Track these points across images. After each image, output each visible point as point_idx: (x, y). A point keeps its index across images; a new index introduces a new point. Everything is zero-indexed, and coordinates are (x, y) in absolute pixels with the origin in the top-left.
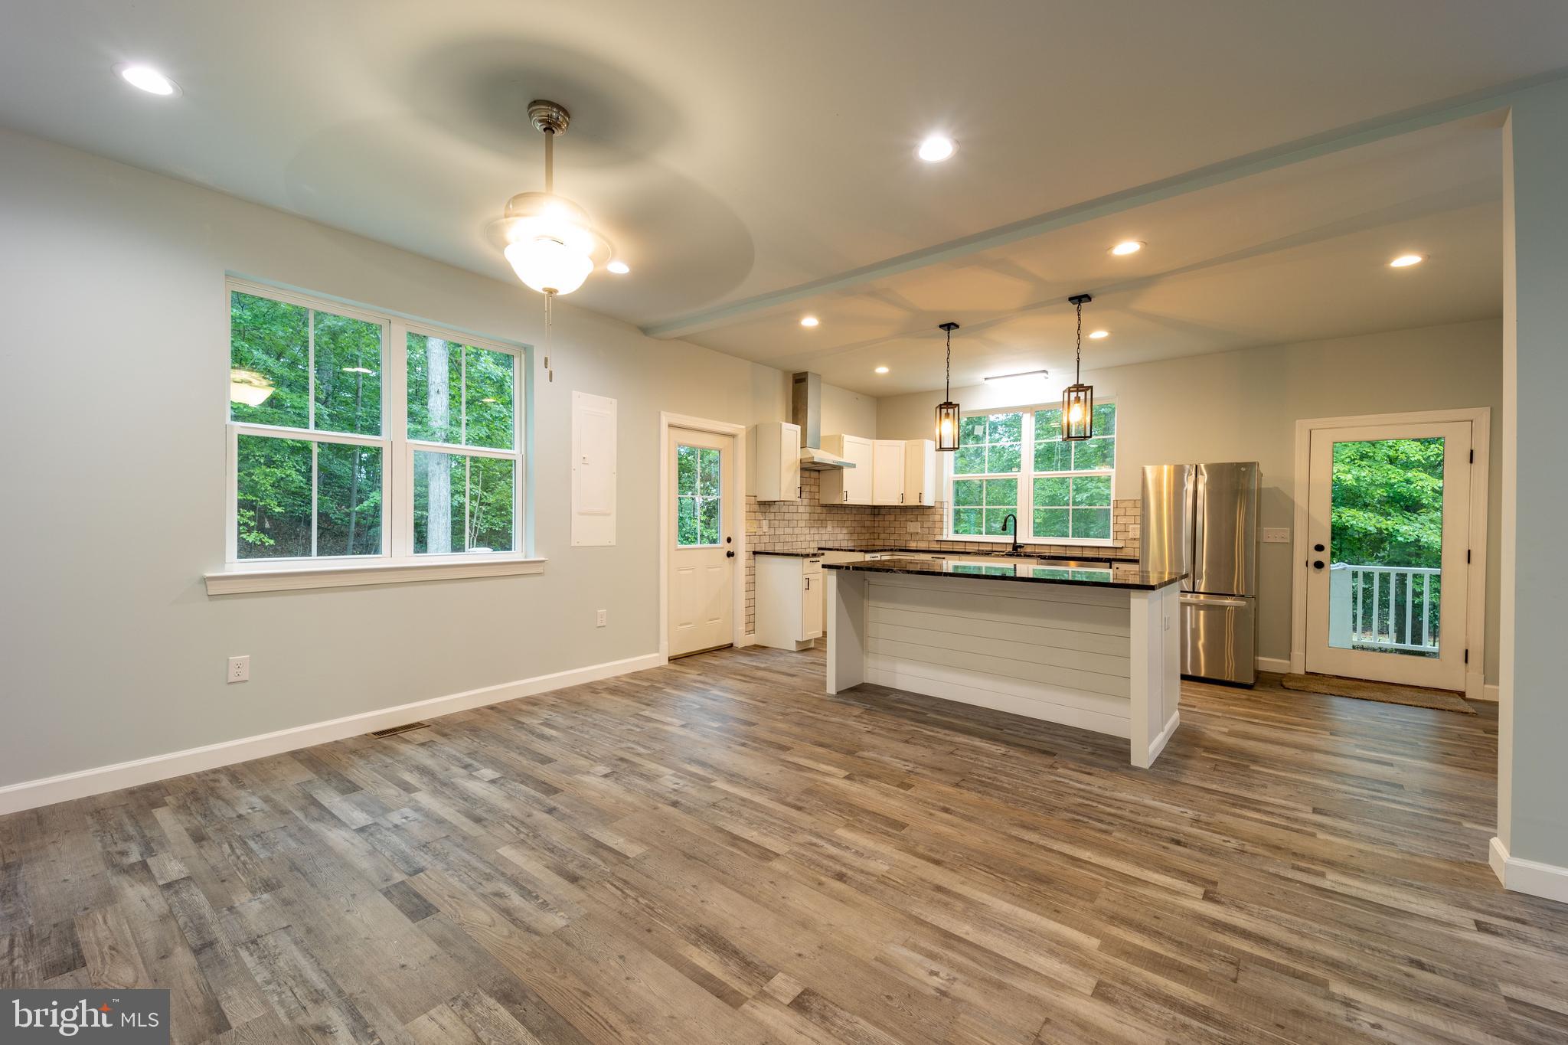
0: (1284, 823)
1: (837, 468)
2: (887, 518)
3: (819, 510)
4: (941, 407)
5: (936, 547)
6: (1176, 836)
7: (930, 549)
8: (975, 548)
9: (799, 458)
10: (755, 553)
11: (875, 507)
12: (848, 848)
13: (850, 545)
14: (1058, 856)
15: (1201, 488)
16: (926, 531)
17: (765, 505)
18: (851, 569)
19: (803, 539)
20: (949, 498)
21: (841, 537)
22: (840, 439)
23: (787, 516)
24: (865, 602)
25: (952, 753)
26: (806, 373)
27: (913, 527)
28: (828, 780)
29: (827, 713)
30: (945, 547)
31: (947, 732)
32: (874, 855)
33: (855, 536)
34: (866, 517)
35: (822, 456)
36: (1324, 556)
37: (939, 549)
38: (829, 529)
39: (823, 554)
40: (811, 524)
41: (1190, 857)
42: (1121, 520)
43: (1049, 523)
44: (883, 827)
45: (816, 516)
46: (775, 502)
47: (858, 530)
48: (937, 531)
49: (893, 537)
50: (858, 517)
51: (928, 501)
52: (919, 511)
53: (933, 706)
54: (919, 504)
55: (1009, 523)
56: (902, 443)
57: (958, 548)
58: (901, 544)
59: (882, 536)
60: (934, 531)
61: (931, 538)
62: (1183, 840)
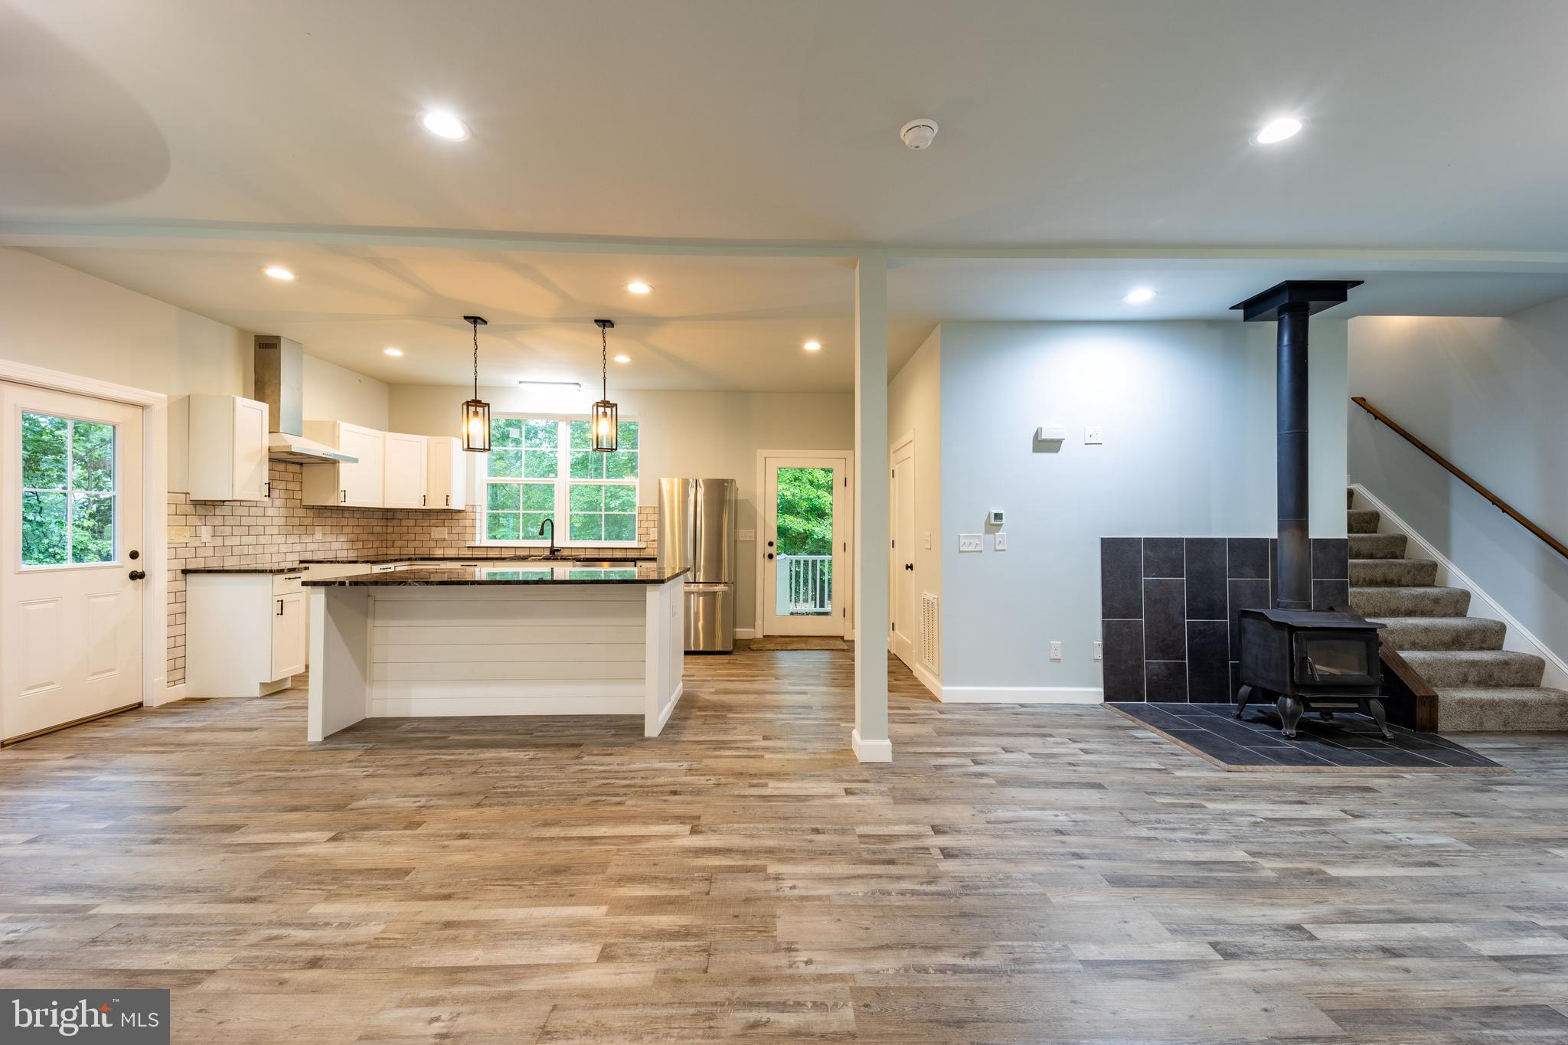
0: (745, 753)
1: (331, 463)
2: (404, 523)
3: (301, 512)
4: (468, 404)
5: (468, 554)
6: (673, 788)
7: (460, 556)
8: (512, 553)
9: (266, 444)
10: (185, 572)
11: (388, 510)
12: (327, 924)
13: (352, 555)
14: (577, 842)
15: (700, 498)
16: (455, 537)
17: (206, 507)
18: (347, 584)
19: (274, 549)
20: (482, 501)
21: (336, 546)
22: (334, 426)
23: (245, 521)
24: (370, 622)
25: (475, 773)
26: (278, 338)
27: (439, 533)
28: (302, 850)
29: (306, 767)
30: (477, 554)
31: (470, 751)
32: (363, 920)
33: (360, 545)
34: (374, 522)
35: (301, 445)
36: (773, 550)
37: (471, 556)
38: (319, 536)
39: (307, 568)
40: (288, 530)
41: (683, 803)
42: (644, 524)
43: (587, 527)
44: (380, 882)
45: (297, 521)
46: (224, 501)
47: (364, 537)
48: (468, 537)
49: (413, 544)
50: (364, 522)
51: (455, 505)
52: (447, 515)
53: (457, 727)
54: (447, 507)
55: (546, 527)
56: (424, 439)
57: (492, 554)
58: (425, 552)
59: (398, 543)
60: (464, 537)
61: (461, 544)
62: (679, 790)
